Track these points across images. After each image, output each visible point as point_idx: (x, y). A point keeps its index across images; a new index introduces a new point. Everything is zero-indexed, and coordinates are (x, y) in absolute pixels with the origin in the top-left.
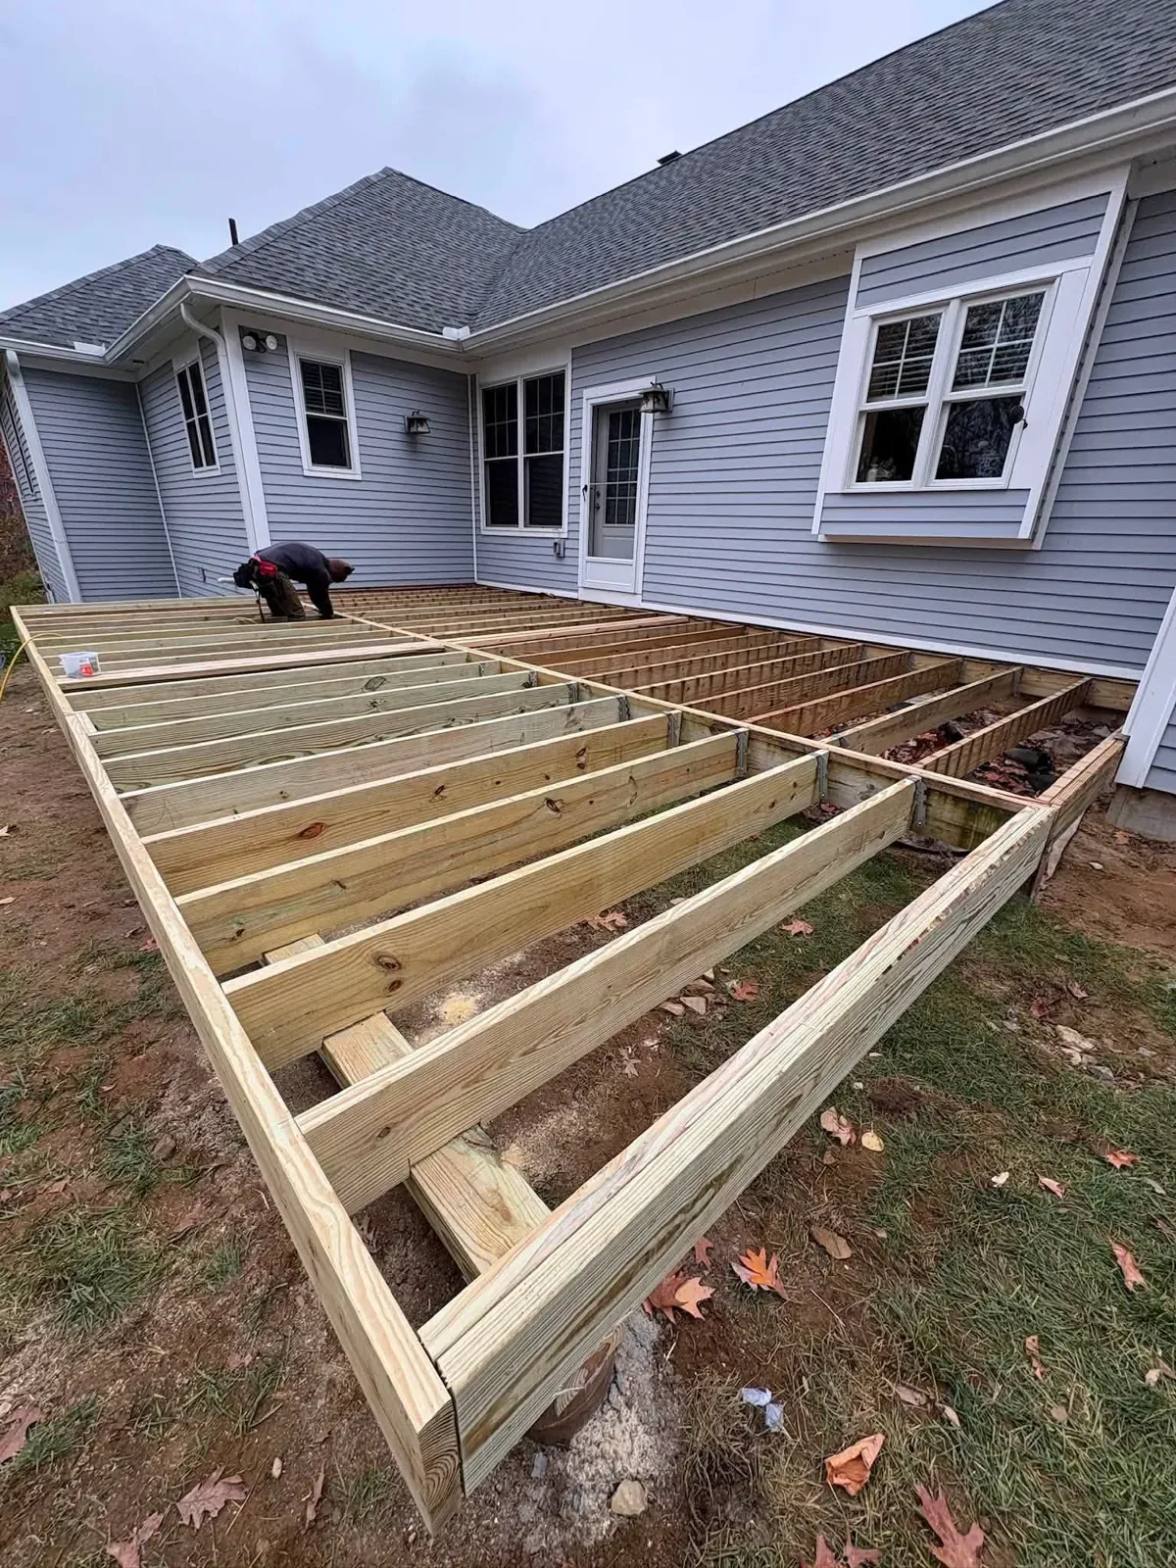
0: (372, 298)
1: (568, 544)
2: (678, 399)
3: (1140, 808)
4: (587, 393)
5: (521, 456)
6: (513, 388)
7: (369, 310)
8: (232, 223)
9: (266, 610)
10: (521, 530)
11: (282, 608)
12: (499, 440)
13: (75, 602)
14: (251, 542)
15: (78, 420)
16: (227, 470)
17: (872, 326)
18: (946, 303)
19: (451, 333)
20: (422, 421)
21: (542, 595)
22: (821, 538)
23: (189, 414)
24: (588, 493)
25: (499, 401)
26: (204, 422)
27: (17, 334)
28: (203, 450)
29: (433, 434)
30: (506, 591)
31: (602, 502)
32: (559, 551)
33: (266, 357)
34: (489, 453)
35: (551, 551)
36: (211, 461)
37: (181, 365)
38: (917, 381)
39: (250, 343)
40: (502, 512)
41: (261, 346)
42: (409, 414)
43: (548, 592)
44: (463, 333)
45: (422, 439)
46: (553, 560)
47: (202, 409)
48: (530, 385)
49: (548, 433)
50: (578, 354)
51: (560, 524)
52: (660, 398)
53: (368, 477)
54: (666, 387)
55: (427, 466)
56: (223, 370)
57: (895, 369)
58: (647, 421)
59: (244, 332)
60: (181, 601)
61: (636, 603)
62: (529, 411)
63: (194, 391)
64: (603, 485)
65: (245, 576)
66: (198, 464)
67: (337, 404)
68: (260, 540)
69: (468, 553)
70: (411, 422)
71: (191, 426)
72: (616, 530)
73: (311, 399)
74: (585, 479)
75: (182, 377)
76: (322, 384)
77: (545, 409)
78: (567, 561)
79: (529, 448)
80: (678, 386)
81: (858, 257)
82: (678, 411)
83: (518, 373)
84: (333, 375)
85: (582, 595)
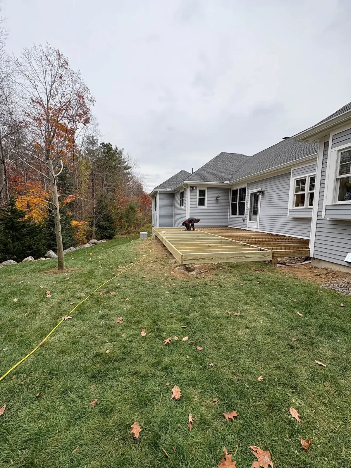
0: (213, 179)
1: (246, 219)
2: (265, 192)
3: (315, 261)
4: (250, 191)
5: (238, 202)
6: (237, 190)
7: (211, 181)
8: (193, 169)
9: (186, 229)
10: (237, 216)
11: (188, 229)
12: (234, 199)
13: (158, 227)
14: (186, 217)
15: (165, 199)
16: (185, 207)
17: (295, 181)
18: (306, 177)
19: (226, 182)
20: (219, 197)
21: (240, 229)
22: (291, 217)
23: (181, 198)
24: (249, 209)
25: (235, 192)
26: (183, 200)
27: (160, 188)
28: (182, 204)
29: (221, 199)
30: (233, 228)
31: (252, 210)
32: (244, 220)
33: (193, 190)
34: (232, 201)
35: (242, 220)
36: (183, 206)
37: (181, 191)
38: (303, 189)
39: (191, 189)
40: (234, 213)
41: (193, 189)
42: (217, 196)
43: (241, 228)
44: (228, 182)
45: (219, 200)
46: (243, 222)
47: (183, 198)
48: (240, 190)
49: (243, 198)
50: (249, 184)
51: (244, 215)
52: (262, 192)
53: (208, 207)
54: (263, 190)
55: (220, 205)
56: (187, 194)
57: (299, 187)
58: (260, 196)
59: (191, 187)
60: (173, 228)
61: (257, 230)
62: (240, 194)
63: (182, 195)
64: (253, 207)
65: (183, 224)
66: (181, 206)
67: (204, 196)
68: (188, 217)
69: (227, 222)
70: (217, 197)
71: (181, 200)
72: (255, 216)
73: (200, 195)
74: (249, 207)
75: (181, 193)
76: (202, 193)
77: (243, 194)
78: (245, 222)
79: (239, 201)
80: (265, 190)
81: (292, 170)
82: (265, 194)
83: (238, 188)
84: (204, 192)
85: (248, 229)
